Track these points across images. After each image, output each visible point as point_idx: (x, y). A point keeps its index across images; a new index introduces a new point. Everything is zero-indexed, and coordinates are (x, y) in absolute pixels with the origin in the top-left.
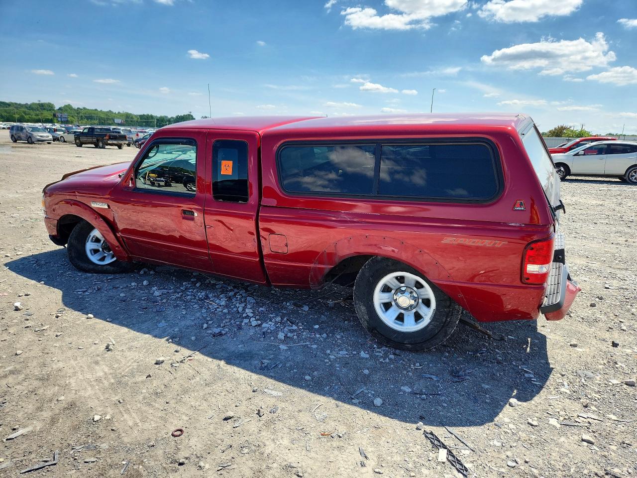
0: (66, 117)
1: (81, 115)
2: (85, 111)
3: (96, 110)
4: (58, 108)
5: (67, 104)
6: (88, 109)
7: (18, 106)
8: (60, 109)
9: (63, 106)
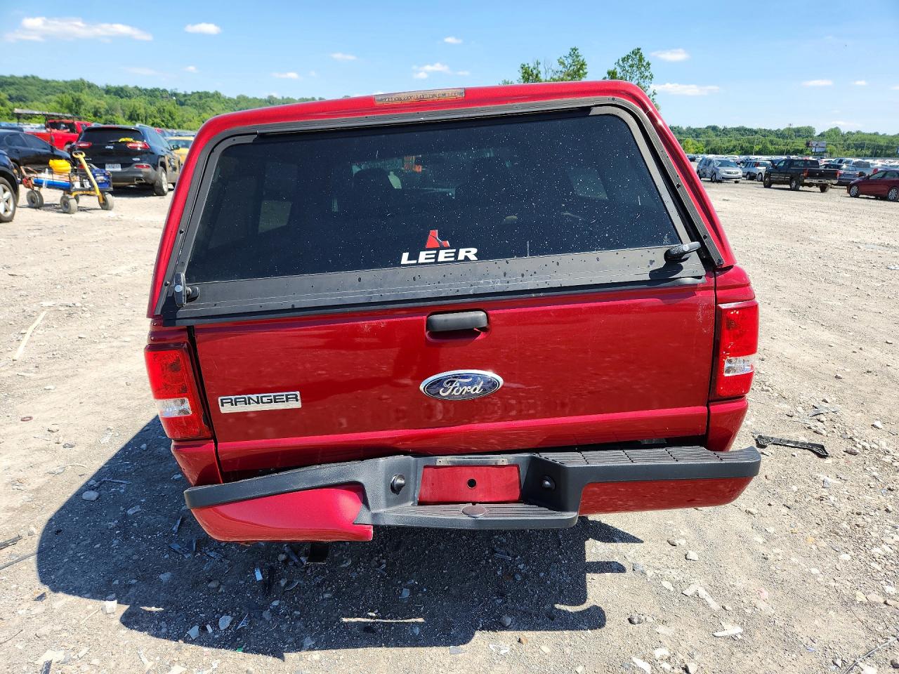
0: (824, 146)
1: (848, 142)
2: (860, 135)
3: (876, 134)
4: (819, 134)
5: (833, 127)
6: (864, 134)
7: (766, 133)
8: (822, 135)
9: (826, 130)
